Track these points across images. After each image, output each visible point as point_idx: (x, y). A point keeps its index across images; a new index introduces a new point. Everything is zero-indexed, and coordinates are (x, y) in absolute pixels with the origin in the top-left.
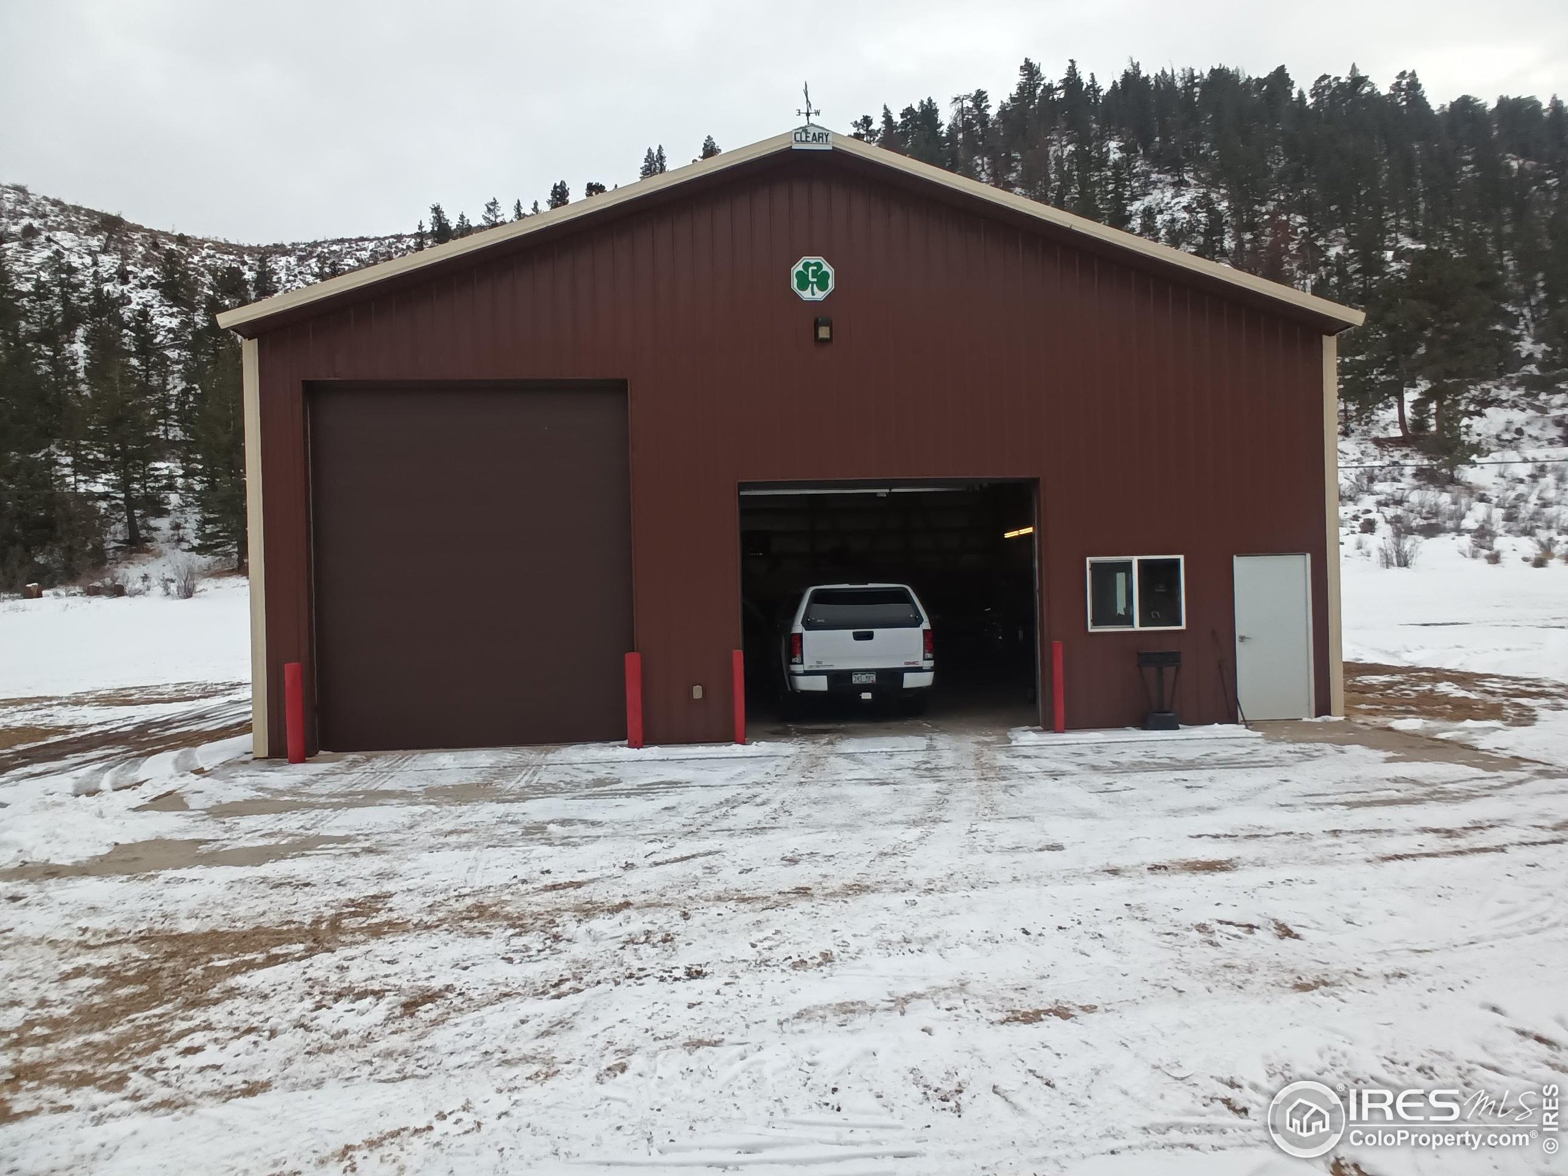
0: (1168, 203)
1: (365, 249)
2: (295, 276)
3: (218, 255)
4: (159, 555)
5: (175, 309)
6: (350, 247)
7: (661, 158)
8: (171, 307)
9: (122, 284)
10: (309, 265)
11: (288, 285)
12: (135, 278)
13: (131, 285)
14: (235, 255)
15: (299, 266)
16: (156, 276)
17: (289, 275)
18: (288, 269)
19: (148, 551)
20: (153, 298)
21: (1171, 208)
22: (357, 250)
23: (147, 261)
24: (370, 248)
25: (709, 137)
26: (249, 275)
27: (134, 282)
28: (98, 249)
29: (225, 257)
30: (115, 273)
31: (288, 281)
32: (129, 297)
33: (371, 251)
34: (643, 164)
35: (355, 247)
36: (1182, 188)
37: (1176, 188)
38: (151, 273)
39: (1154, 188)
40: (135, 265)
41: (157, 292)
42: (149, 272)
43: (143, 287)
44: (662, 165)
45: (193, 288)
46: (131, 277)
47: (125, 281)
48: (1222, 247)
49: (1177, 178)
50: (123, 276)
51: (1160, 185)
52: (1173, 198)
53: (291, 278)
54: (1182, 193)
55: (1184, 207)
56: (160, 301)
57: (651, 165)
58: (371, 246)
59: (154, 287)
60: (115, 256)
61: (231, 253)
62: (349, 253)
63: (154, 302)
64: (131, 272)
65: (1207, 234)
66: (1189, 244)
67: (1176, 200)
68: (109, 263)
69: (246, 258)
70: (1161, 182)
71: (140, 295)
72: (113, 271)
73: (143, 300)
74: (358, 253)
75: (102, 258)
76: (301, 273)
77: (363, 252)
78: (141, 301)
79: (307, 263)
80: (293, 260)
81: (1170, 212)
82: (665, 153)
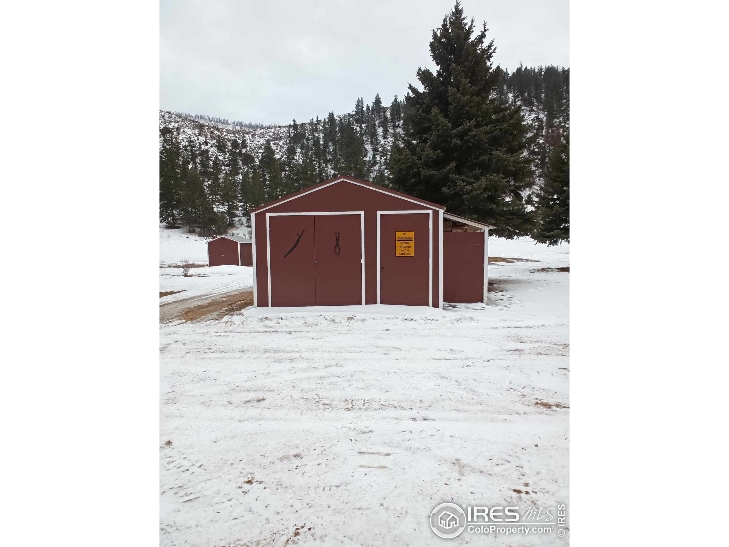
0: (526, 118)
1: (271, 132)
2: (252, 142)
3: (228, 134)
4: (238, 228)
5: (222, 154)
6: (266, 131)
7: (362, 101)
8: (220, 153)
9: (206, 146)
10: (255, 138)
11: (251, 145)
12: (209, 144)
13: (209, 146)
14: (233, 134)
15: (252, 138)
16: (215, 143)
17: (250, 141)
18: (250, 139)
19: (235, 227)
20: (215, 150)
21: (527, 120)
22: (268, 132)
23: (212, 138)
24: (272, 132)
25: (377, 94)
26: (239, 141)
27: (209, 145)
28: (198, 135)
29: (231, 135)
30: (204, 142)
31: (250, 143)
32: (209, 150)
33: (273, 132)
34: (356, 103)
35: (268, 131)
36: (532, 112)
37: (530, 112)
38: (214, 142)
39: (523, 112)
40: (209, 140)
41: (216, 148)
42: (213, 142)
43: (212, 147)
44: (362, 104)
45: (225, 146)
46: (208, 143)
47: (207, 145)
48: (542, 134)
49: (530, 109)
50: (206, 143)
51: (525, 111)
52: (528, 116)
53: (251, 142)
54: (531, 114)
55: (531, 120)
56: (217, 151)
57: (359, 104)
58: (273, 130)
59: (215, 147)
60: (203, 137)
61: (231, 134)
62: (266, 133)
63: (216, 152)
64: (208, 142)
65: (537, 129)
66: (531, 132)
67: (529, 117)
68: (202, 139)
69: (236, 135)
70: (525, 110)
71: (211, 149)
72: (203, 142)
73: (213, 151)
74: (269, 133)
75: (199, 137)
76: (254, 141)
77: (270, 133)
78: (212, 151)
79: (254, 137)
80: (250, 136)
81: (527, 121)
82: (363, 100)
